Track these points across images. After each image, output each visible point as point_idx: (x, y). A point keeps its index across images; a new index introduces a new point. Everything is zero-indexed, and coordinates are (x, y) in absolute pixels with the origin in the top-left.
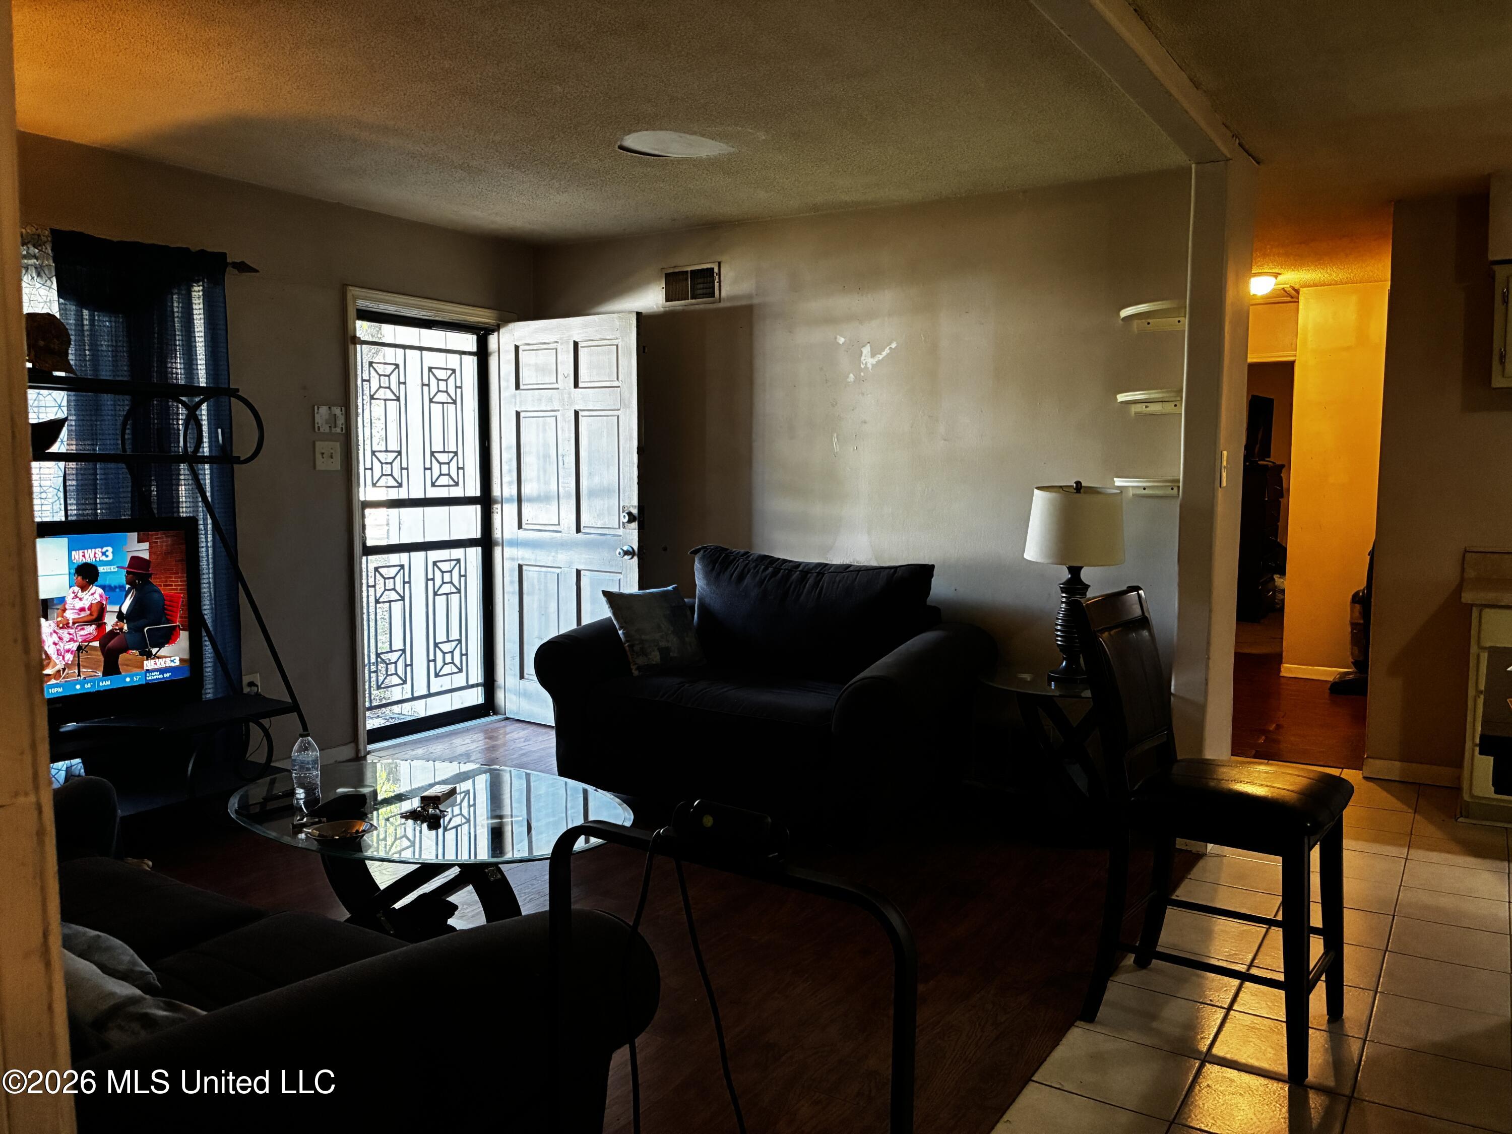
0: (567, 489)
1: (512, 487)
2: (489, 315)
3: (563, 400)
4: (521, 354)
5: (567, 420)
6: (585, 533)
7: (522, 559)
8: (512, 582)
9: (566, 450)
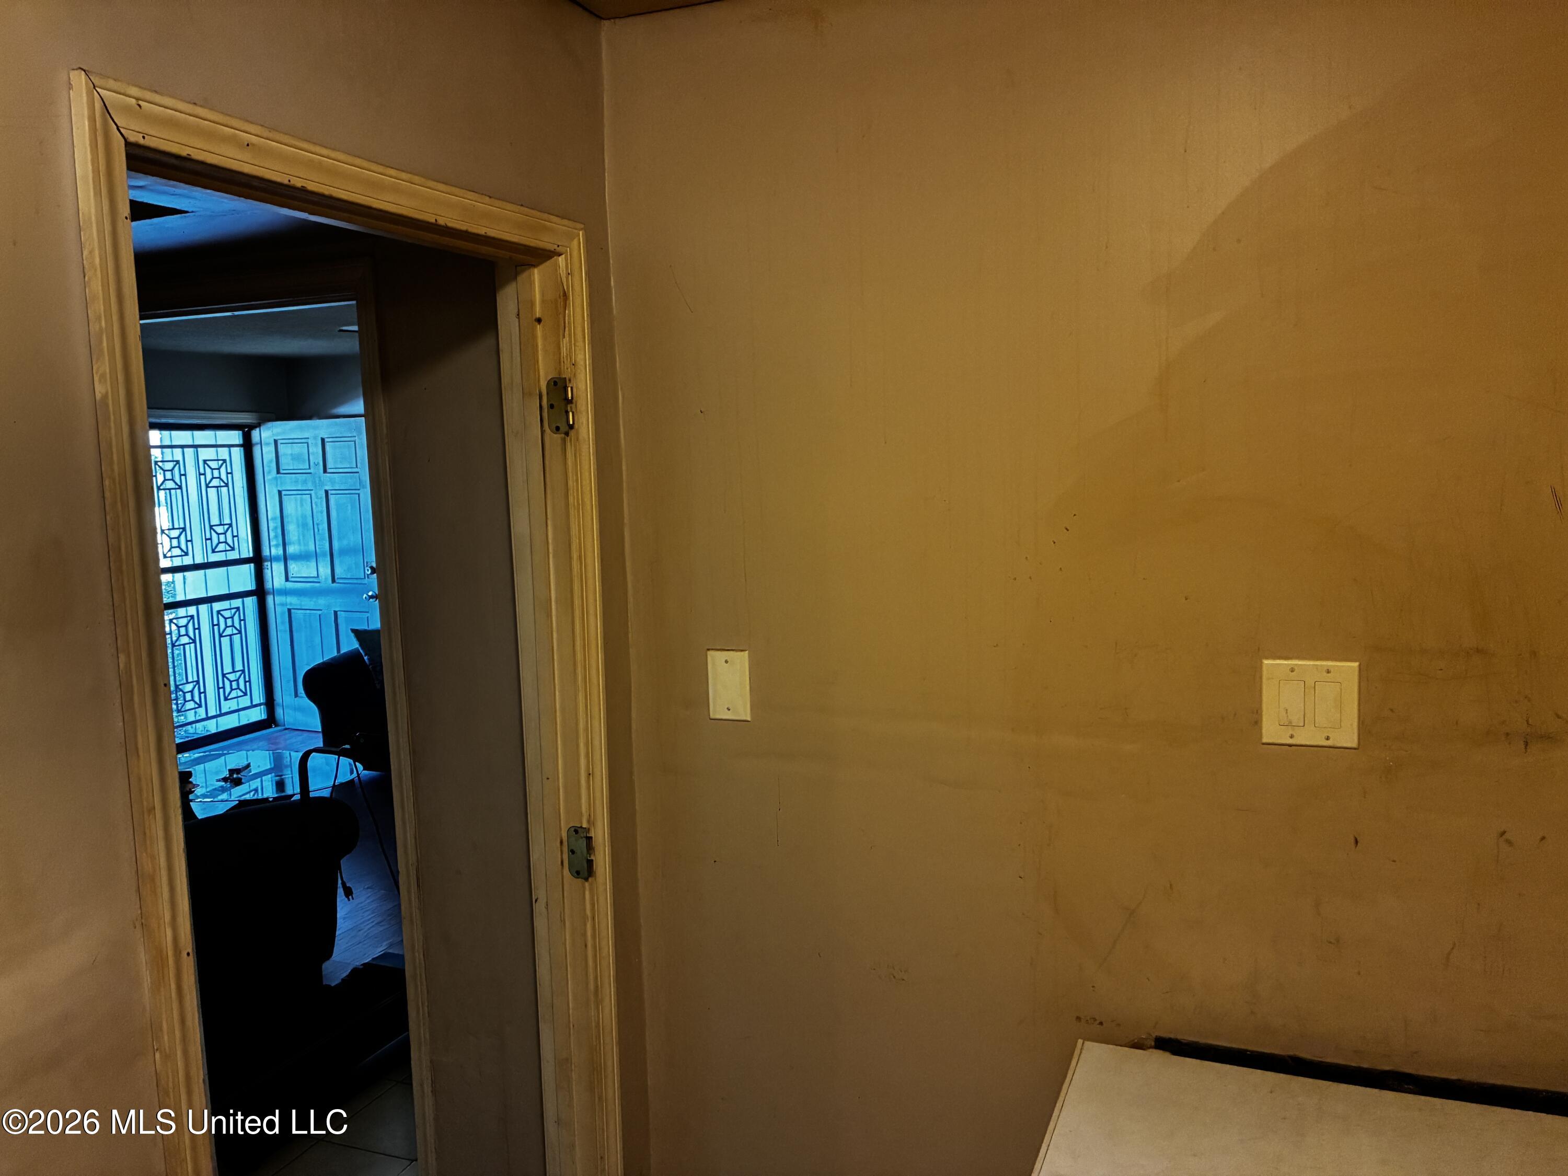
0: (322, 549)
1: (279, 549)
2: (250, 417)
3: (315, 482)
4: (280, 447)
5: (319, 497)
6: (338, 583)
7: (291, 604)
8: (283, 623)
9: (319, 520)
